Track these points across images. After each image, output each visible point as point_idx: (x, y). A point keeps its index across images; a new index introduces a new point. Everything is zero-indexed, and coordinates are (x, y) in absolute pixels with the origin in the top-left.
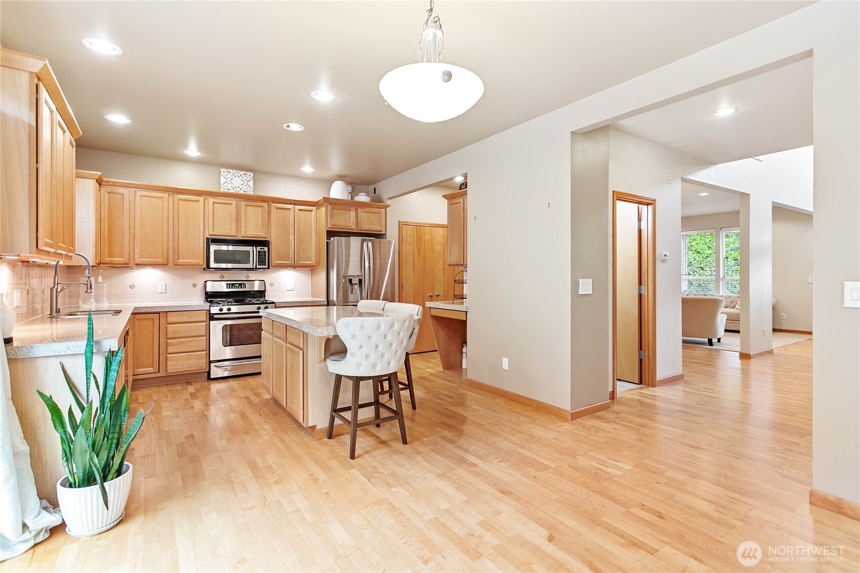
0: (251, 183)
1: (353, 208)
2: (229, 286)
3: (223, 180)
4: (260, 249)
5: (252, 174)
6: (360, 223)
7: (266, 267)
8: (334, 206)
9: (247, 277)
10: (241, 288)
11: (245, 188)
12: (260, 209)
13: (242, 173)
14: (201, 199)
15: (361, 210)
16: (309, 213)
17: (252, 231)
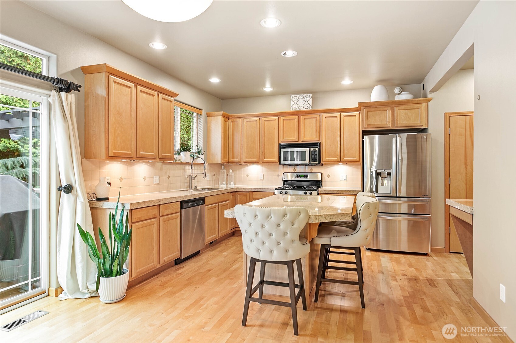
0: (310, 102)
1: (389, 108)
2: (297, 177)
3: (292, 103)
4: (313, 149)
5: (311, 95)
6: (397, 120)
7: (318, 163)
8: (368, 109)
9: (311, 170)
10: (305, 178)
11: (306, 106)
12: (314, 120)
13: (304, 96)
14: (277, 118)
15: (397, 108)
16: (353, 117)
17: (309, 137)
